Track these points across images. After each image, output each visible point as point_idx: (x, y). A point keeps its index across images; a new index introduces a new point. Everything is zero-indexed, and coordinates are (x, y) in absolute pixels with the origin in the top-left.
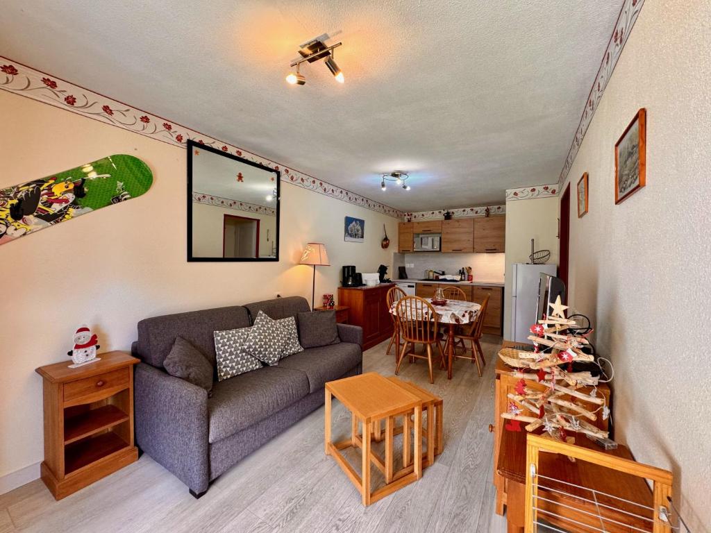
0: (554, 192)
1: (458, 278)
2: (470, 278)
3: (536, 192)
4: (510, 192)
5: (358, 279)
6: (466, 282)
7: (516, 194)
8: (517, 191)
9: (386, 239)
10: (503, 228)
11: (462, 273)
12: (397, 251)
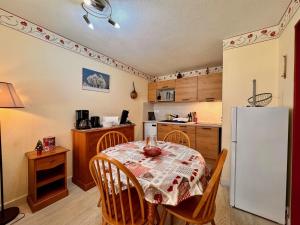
0: (273, 34)
1: (187, 120)
2: (195, 120)
3: (253, 38)
4: (227, 42)
5: (96, 121)
6: (192, 123)
7: (232, 43)
8: (234, 39)
9: (134, 92)
10: (220, 81)
11: (190, 116)
12: (146, 101)
